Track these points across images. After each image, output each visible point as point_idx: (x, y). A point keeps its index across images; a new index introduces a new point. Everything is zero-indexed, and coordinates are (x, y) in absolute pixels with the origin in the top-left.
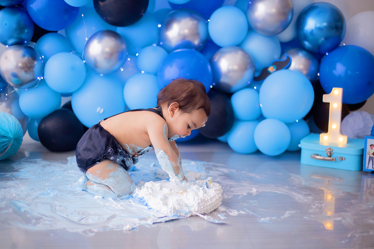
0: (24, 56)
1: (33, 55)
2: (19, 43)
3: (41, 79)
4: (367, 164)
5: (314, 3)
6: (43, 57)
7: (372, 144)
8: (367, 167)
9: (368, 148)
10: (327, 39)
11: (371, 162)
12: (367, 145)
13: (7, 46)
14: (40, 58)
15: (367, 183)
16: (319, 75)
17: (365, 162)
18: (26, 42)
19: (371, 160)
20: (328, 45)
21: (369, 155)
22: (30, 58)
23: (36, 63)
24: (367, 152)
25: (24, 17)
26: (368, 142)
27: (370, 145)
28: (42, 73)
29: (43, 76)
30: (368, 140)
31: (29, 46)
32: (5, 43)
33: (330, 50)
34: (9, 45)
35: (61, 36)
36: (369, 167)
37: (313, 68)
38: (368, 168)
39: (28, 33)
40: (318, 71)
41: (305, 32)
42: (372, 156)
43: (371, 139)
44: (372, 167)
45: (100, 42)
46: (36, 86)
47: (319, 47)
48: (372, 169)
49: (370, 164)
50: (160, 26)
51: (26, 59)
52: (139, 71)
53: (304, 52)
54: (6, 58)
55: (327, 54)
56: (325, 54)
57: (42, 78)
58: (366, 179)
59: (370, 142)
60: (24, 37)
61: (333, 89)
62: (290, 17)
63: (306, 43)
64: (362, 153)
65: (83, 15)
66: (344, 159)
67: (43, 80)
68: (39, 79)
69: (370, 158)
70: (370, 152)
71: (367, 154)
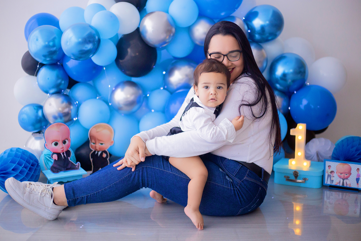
0: (63, 102)
1: (69, 100)
2: (58, 93)
5: (284, 54)
6: (77, 102)
7: (330, 165)
8: (326, 182)
9: (327, 168)
10: (294, 81)
11: (329, 179)
12: (325, 166)
13: (48, 95)
14: (75, 103)
15: (327, 195)
16: (289, 108)
17: (325, 179)
18: (63, 91)
19: (329, 177)
20: (295, 86)
21: (328, 173)
22: (67, 103)
23: (72, 107)
24: (326, 171)
25: (62, 72)
26: (326, 164)
27: (328, 165)
28: (77, 115)
29: (77, 117)
30: (326, 162)
31: (65, 94)
32: (47, 92)
33: (298, 89)
34: (50, 94)
35: (90, 85)
36: (328, 182)
37: (285, 104)
39: (64, 83)
40: (289, 106)
41: (277, 77)
42: (330, 174)
44: (330, 182)
45: (122, 90)
46: (72, 125)
47: (288, 87)
48: (330, 184)
49: (328, 180)
50: (164, 73)
51: (65, 104)
52: (150, 111)
54: (50, 105)
55: (295, 92)
56: (294, 93)
58: (325, 192)
59: (328, 163)
60: (61, 87)
61: (298, 125)
62: (265, 65)
63: (278, 86)
64: (322, 175)
65: (104, 69)
66: (308, 180)
67: (77, 120)
68: (75, 119)
69: (328, 176)
70: (328, 171)
71: (326, 172)
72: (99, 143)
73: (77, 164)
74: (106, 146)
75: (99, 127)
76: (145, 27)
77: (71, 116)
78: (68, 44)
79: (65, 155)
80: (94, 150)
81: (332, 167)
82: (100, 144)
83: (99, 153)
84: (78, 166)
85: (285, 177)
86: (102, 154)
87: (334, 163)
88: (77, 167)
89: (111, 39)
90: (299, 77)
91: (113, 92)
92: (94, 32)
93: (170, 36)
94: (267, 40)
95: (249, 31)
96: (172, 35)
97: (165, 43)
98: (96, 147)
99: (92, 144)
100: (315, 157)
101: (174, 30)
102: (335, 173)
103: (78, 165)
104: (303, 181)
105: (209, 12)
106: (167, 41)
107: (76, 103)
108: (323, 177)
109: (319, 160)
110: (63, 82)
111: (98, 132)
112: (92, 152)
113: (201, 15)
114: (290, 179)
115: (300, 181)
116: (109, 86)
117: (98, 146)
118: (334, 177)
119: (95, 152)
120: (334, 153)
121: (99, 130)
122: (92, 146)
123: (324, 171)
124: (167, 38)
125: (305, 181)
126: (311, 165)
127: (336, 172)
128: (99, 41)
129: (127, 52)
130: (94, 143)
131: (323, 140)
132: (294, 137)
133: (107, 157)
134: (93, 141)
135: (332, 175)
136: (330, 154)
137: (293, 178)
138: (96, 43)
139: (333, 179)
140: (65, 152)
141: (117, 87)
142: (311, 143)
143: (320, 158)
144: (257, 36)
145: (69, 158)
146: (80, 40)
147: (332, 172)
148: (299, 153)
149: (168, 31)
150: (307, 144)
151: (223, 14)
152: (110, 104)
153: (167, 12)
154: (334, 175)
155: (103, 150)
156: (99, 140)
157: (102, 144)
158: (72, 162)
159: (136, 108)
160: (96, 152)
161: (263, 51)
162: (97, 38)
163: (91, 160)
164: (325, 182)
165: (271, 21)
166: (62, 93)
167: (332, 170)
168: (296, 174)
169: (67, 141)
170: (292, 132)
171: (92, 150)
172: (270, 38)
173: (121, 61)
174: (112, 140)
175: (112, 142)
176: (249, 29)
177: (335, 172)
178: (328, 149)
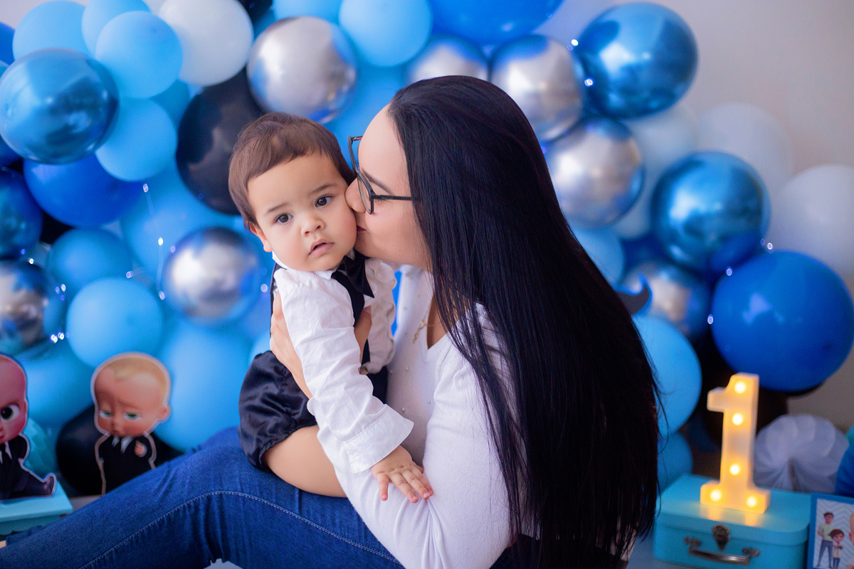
0: (18, 288)
1: (39, 281)
2: (8, 257)
3: (59, 339)
4: (816, 557)
5: (696, 154)
6: (64, 288)
7: (830, 510)
8: (815, 564)
9: (820, 520)
10: (725, 239)
11: (826, 553)
12: (815, 513)
14: (57, 290)
16: (710, 320)
17: (813, 553)
18: (23, 254)
19: (827, 549)
20: (731, 253)
21: (823, 536)
22: (32, 292)
23: (46, 303)
24: (817, 529)
25: (19, 195)
26: (818, 507)
27: (825, 512)
28: (62, 325)
29: (64, 331)
30: (820, 502)
31: (31, 261)
33: (738, 264)
35: (109, 236)
36: (822, 563)
37: (698, 306)
38: (819, 565)
39: (27, 231)
40: (709, 311)
42: (829, 538)
43: (825, 501)
44: (828, 564)
45: (197, 254)
46: (46, 355)
47: (709, 256)
49: (823, 558)
51: (23, 293)
53: (674, 271)
55: (729, 272)
56: (724, 273)
57: (62, 336)
59: (824, 506)
60: (18, 240)
61: (734, 379)
62: (635, 186)
63: (676, 252)
64: (805, 539)
65: (146, 188)
66: (758, 555)
67: (64, 343)
68: (54, 339)
69: (825, 544)
70: (823, 530)
71: (816, 534)
72: (123, 412)
73: (46, 479)
74: (147, 422)
75: (122, 364)
76: (260, 64)
77: (42, 329)
78: (10, 112)
79: (8, 451)
80: (107, 434)
81: (835, 518)
82: (126, 417)
83: (125, 443)
84: (51, 486)
85: (687, 540)
86: (132, 446)
87: (842, 505)
88: (46, 487)
89: (159, 99)
90: (741, 225)
91: (170, 258)
92: (95, 78)
93: (339, 93)
94: (643, 112)
95: (589, 83)
96: (345, 88)
97: (325, 113)
98: (113, 425)
99: (103, 415)
100: (785, 479)
101: (351, 74)
102: (846, 538)
103: (49, 482)
104: (744, 558)
105: (464, 20)
106: (332, 107)
107: (61, 289)
108: (806, 548)
109: (797, 488)
110: (23, 226)
111: (119, 380)
112: (102, 440)
113: (440, 31)
114: (703, 549)
115: (733, 558)
116: (161, 242)
117: (121, 420)
118: (841, 548)
119: (111, 438)
120: (842, 468)
121: (123, 373)
122: (101, 422)
123: (810, 530)
124: (332, 97)
125: (750, 558)
126: (772, 506)
127: (850, 535)
128: (113, 105)
129: (210, 140)
130: (107, 413)
131: (810, 422)
132: (719, 416)
133: (149, 453)
134: (106, 407)
135: (835, 543)
136: (833, 468)
137: (710, 546)
138: (101, 110)
139: (840, 556)
140: (7, 444)
141: (181, 244)
142: (771, 431)
143: (802, 480)
144: (614, 99)
145: (21, 461)
146: (50, 101)
147: (835, 533)
148: (735, 466)
149: (335, 78)
150: (762, 433)
151: (507, 27)
152: (162, 296)
153: (334, 19)
154: (842, 543)
155: (137, 433)
156: (124, 405)
157: (132, 416)
158: (32, 473)
159: (237, 308)
160: (116, 441)
161: (632, 144)
162: (105, 95)
163: (100, 463)
164: (812, 563)
165: (657, 53)
166: (21, 259)
167: (838, 527)
168: (721, 534)
169: (15, 409)
170: (715, 401)
171: (101, 435)
172: (654, 104)
173: (193, 167)
174: (165, 404)
175: (165, 411)
176: (588, 74)
177: (846, 534)
178: (826, 452)
